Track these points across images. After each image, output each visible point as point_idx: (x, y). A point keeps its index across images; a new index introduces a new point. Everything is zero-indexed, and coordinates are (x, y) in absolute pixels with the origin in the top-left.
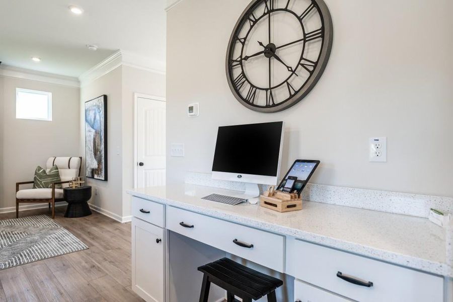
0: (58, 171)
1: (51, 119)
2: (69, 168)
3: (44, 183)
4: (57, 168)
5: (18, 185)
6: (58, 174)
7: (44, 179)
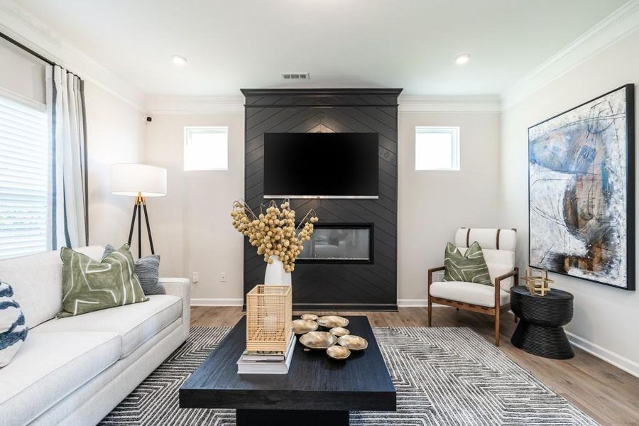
0: (482, 254)
1: (457, 168)
2: (498, 248)
3: (465, 272)
4: (480, 249)
5: (430, 272)
6: (483, 258)
7: (464, 265)
